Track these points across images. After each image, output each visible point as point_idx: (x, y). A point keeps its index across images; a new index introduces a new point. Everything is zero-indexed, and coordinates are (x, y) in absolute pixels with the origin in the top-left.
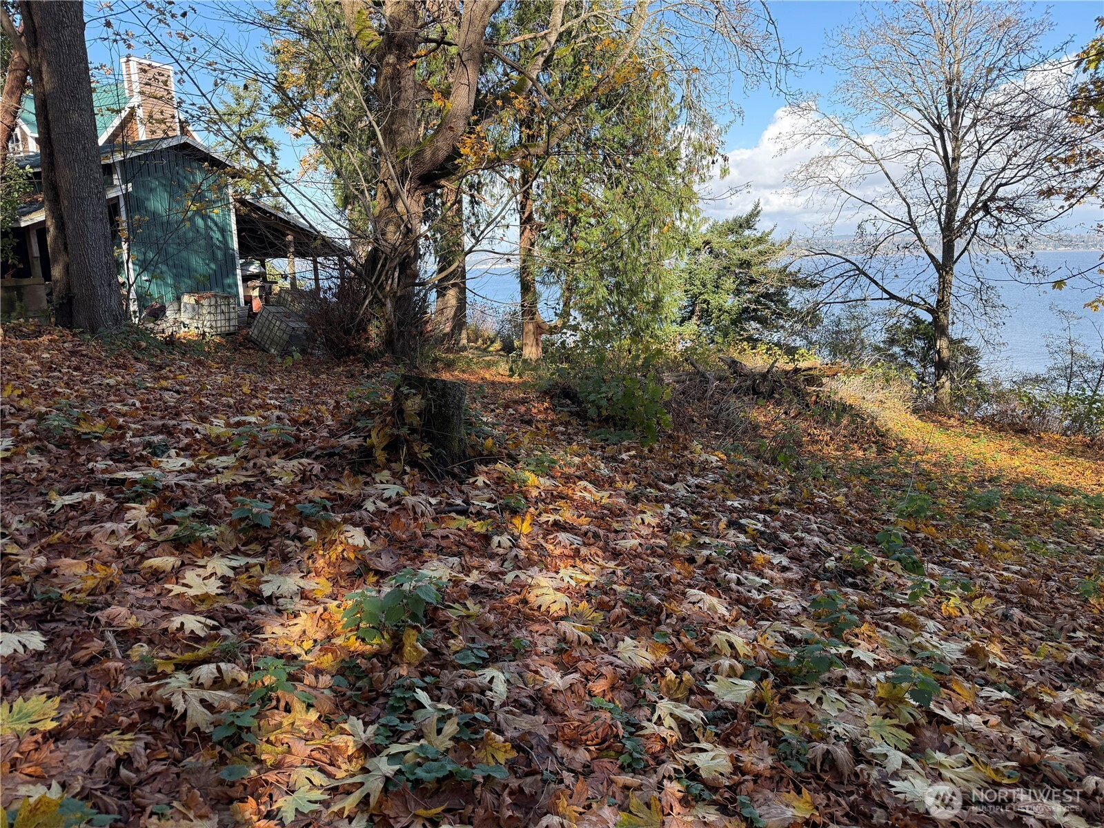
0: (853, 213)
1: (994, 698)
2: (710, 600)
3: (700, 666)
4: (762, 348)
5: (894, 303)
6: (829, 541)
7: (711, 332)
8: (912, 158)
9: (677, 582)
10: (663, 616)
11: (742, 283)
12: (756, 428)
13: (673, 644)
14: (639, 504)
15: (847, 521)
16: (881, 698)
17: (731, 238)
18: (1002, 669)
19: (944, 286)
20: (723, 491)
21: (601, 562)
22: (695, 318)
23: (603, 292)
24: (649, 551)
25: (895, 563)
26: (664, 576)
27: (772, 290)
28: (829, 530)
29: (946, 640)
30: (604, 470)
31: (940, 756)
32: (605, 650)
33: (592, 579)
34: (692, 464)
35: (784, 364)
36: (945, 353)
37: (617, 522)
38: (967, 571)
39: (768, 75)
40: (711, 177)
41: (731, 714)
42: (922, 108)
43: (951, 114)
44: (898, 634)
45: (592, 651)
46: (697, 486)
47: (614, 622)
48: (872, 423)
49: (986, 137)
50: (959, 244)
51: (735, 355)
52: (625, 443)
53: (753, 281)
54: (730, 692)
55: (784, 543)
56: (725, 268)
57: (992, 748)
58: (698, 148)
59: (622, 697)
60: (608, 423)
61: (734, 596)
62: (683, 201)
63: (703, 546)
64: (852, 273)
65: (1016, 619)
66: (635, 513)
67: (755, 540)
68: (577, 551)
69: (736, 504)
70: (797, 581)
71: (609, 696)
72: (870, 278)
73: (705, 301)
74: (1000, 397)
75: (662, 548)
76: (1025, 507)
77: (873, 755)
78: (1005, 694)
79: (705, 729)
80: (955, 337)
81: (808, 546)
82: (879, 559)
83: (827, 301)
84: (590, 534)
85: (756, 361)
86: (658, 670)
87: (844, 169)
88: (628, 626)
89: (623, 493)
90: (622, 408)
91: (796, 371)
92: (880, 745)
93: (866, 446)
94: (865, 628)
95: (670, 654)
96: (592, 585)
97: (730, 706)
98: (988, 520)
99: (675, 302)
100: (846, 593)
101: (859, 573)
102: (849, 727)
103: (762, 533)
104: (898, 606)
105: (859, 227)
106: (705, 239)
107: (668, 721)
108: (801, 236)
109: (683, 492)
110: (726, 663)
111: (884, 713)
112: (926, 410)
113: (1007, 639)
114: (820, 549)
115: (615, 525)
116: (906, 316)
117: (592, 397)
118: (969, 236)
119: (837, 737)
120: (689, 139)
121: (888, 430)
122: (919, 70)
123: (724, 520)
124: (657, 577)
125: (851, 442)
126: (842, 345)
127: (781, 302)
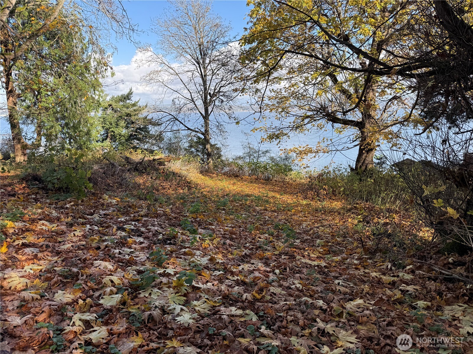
0: (170, 95)
1: (217, 275)
2: (104, 264)
3: (97, 294)
4: (139, 151)
5: (189, 131)
6: (162, 228)
7: (117, 145)
8: (190, 74)
9: (90, 259)
10: (80, 276)
11: (128, 123)
12: (139, 185)
13: (84, 288)
14: (73, 227)
15: (170, 218)
16: (175, 286)
17: (121, 103)
18: (221, 263)
19: (206, 124)
20: (117, 215)
21: (49, 258)
22: (108, 139)
23: (58, 128)
24: (76, 248)
25: (187, 231)
26: (83, 258)
27: (142, 126)
28: (162, 223)
29: (203, 257)
30: (55, 214)
31: (195, 303)
32: (48, 299)
33: (43, 268)
34: (103, 205)
35: (149, 158)
36: (210, 150)
37: (61, 237)
38: (213, 230)
39: (125, 33)
40: (107, 76)
41: (109, 311)
42: (191, 54)
43: (202, 58)
44: (185, 259)
45: (41, 302)
46: (104, 214)
47: (53, 285)
48: (185, 179)
49: (215, 68)
50: (210, 109)
51: (128, 155)
52: (69, 199)
53: (133, 123)
54: (110, 302)
55: (142, 233)
56: (120, 117)
57: (214, 294)
58: (99, 63)
59: (55, 319)
60: (60, 191)
61: (117, 259)
62: (95, 86)
63: (104, 241)
64: (172, 120)
65: (228, 244)
66: (71, 231)
67: (129, 233)
68: (36, 255)
69: (123, 219)
70: (146, 247)
71: (47, 321)
72: (180, 122)
73: (112, 131)
74: (229, 165)
75: (83, 246)
76: (237, 203)
77: (170, 310)
78: (221, 272)
79: (96, 321)
80: (213, 144)
81: (152, 232)
82: (181, 231)
83: (164, 131)
84: (44, 246)
85: (137, 157)
86: (76, 301)
87: (165, 77)
88: (61, 285)
89: (65, 223)
90: (65, 183)
91: (154, 160)
92: (173, 305)
93: (184, 188)
94: (172, 260)
95: (82, 292)
96: (43, 271)
97: (109, 308)
98: (224, 210)
99: (97, 132)
100: (166, 248)
101: (172, 239)
102: (161, 302)
103: (132, 230)
104: (186, 248)
105: (173, 101)
106: (109, 103)
107: (78, 323)
108: (151, 103)
109: (98, 218)
110: (108, 290)
111: (176, 292)
112: (205, 172)
113: (224, 251)
114: (157, 232)
115: (59, 239)
116: (194, 136)
117: (49, 179)
118: (212, 106)
119: (156, 307)
120: (95, 58)
121: (191, 181)
122: (189, 39)
123: (115, 227)
124: (79, 260)
125: (178, 187)
126: (173, 149)
127: (147, 131)
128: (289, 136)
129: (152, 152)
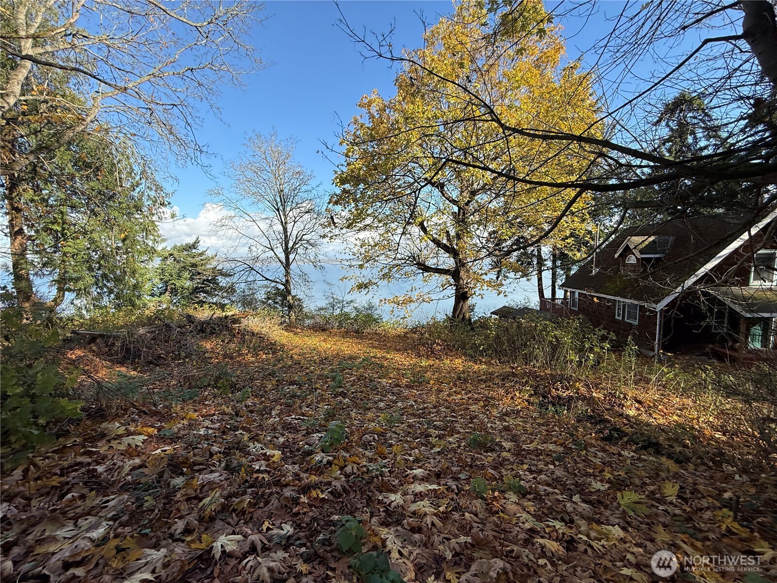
4: (206, 306)
7: (179, 300)
11: (193, 275)
12: (205, 353)
17: (185, 253)
19: (287, 273)
22: (167, 293)
27: (210, 278)
35: (219, 313)
36: (291, 301)
42: (270, 201)
43: (282, 205)
48: (268, 339)
50: (291, 257)
51: (191, 312)
53: (199, 274)
56: (183, 267)
64: (248, 269)
72: (256, 271)
73: (173, 284)
74: (313, 317)
80: (294, 295)
83: (237, 282)
85: (203, 314)
91: (226, 317)
93: (266, 352)
106: (170, 253)
108: (221, 256)
112: (289, 327)
116: (273, 287)
118: (295, 254)
120: (149, 195)
121: (275, 342)
126: (248, 302)
127: (215, 283)
128: (378, 286)
129: (222, 307)
